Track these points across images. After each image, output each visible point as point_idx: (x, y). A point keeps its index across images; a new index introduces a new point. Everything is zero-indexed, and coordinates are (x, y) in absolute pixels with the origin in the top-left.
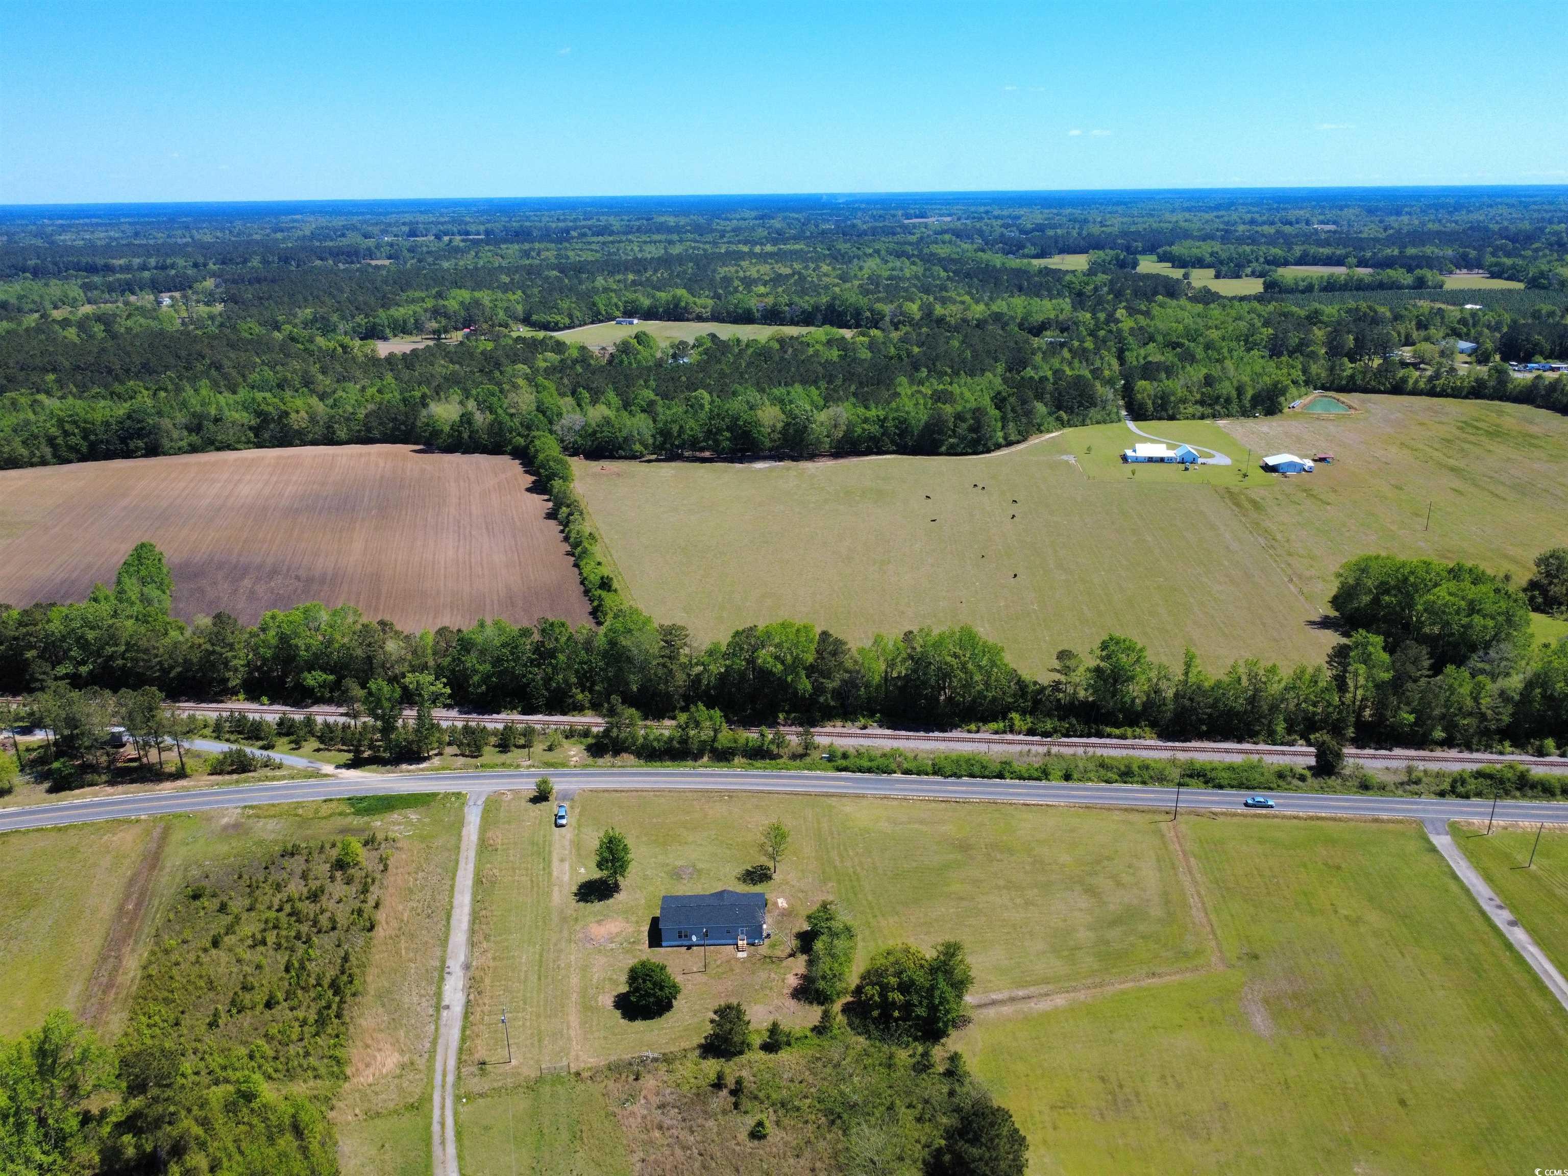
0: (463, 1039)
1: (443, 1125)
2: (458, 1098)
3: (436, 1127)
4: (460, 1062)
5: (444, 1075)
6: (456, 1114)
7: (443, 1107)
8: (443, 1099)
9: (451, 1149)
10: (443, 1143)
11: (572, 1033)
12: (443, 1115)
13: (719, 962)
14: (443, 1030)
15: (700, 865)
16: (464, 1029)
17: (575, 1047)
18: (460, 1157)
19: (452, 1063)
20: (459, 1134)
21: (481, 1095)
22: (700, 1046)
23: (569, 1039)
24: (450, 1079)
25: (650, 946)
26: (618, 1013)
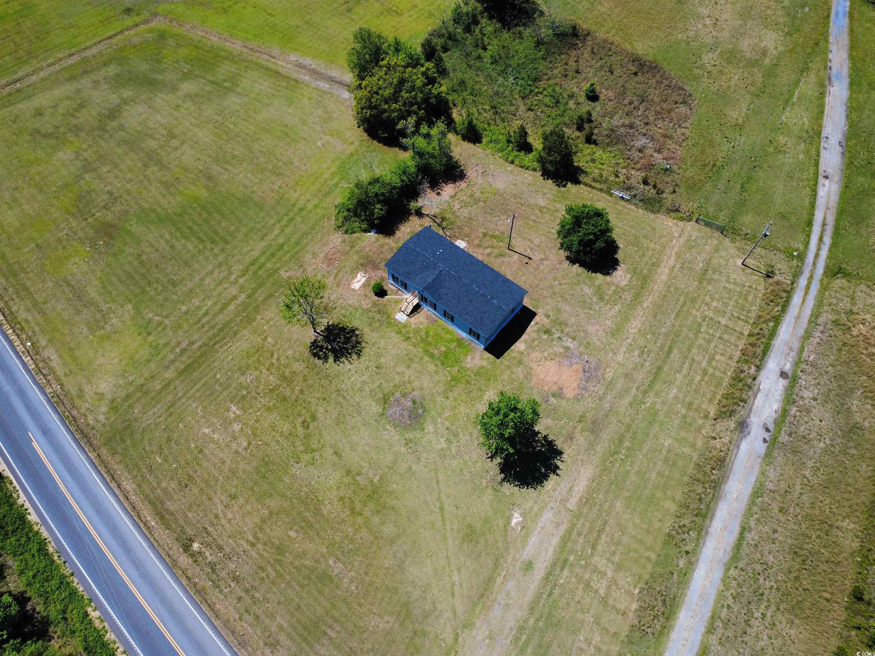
0: (777, 320)
1: (821, 239)
2: (801, 257)
3: (828, 240)
4: (789, 293)
5: (808, 288)
6: (807, 244)
7: (817, 256)
8: (814, 264)
9: (819, 216)
10: (824, 224)
11: (672, 262)
12: (819, 249)
13: (489, 250)
14: (796, 345)
15: (375, 408)
16: (773, 333)
17: (677, 244)
18: (813, 206)
19: (797, 299)
20: (810, 223)
21: (779, 250)
22: (577, 182)
23: (678, 255)
24: (803, 282)
25: (534, 314)
26: (620, 255)
